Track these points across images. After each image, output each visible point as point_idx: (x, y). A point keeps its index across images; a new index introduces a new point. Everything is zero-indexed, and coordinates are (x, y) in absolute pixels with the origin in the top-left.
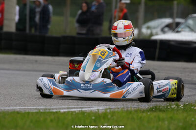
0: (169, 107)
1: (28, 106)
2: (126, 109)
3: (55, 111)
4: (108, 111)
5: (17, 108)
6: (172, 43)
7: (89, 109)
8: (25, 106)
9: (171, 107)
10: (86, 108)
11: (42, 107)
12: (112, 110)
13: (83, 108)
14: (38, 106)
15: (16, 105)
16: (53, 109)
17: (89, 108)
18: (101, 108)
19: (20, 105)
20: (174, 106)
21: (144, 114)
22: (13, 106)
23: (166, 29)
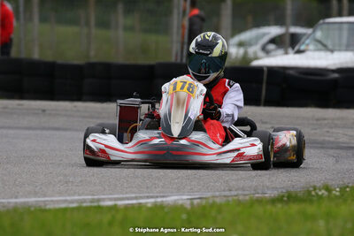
0: (313, 193)
5: (32, 200)
6: (291, 72)
8: (45, 196)
9: (317, 193)
14: (69, 195)
15: (29, 194)
17: (163, 197)
19: (36, 194)
20: (323, 191)
22: (22, 197)
23: (272, 47)
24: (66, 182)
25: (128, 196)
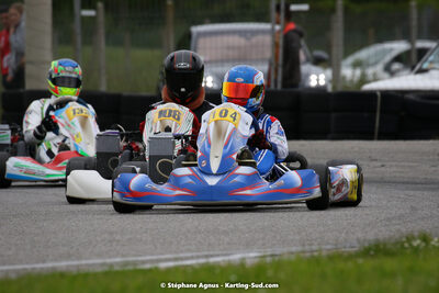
0: (406, 245)
1: (86, 259)
2: (308, 255)
3: (148, 266)
4: (268, 259)
5: (63, 264)
6: (411, 97)
7: (226, 258)
8: (79, 258)
9: (410, 245)
10: (218, 255)
11: (118, 260)
12: (277, 258)
13: (212, 256)
14: (110, 257)
15: (61, 257)
16: (144, 262)
17: (226, 255)
18: (252, 255)
19: (69, 257)
20: (419, 241)
21: (350, 265)
22: (52, 260)
23: (396, 66)
24: (110, 241)
25: (181, 255)
